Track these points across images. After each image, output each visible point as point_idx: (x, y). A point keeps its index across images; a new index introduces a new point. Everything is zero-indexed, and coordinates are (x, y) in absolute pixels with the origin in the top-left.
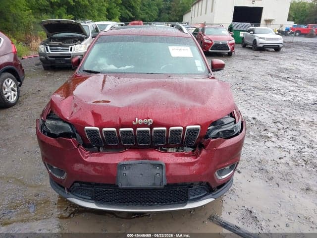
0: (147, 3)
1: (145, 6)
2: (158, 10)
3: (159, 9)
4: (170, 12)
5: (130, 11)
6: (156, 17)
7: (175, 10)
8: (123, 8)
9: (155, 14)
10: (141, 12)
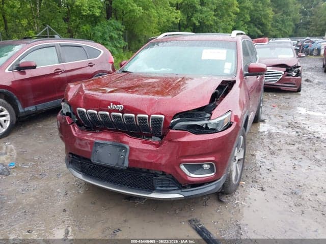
0: (281, 19)
1: (277, 22)
2: (294, 26)
3: (296, 25)
4: (309, 27)
5: (259, 28)
6: (290, 33)
7: (316, 25)
8: (252, 25)
9: (290, 30)
10: (272, 29)
